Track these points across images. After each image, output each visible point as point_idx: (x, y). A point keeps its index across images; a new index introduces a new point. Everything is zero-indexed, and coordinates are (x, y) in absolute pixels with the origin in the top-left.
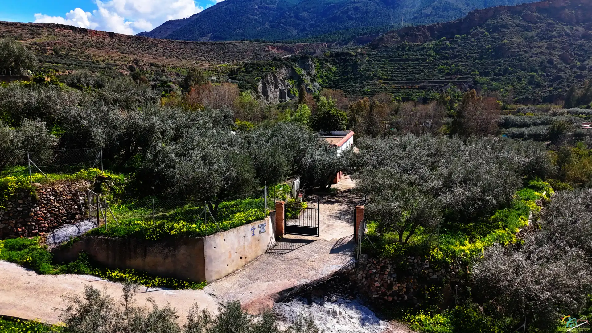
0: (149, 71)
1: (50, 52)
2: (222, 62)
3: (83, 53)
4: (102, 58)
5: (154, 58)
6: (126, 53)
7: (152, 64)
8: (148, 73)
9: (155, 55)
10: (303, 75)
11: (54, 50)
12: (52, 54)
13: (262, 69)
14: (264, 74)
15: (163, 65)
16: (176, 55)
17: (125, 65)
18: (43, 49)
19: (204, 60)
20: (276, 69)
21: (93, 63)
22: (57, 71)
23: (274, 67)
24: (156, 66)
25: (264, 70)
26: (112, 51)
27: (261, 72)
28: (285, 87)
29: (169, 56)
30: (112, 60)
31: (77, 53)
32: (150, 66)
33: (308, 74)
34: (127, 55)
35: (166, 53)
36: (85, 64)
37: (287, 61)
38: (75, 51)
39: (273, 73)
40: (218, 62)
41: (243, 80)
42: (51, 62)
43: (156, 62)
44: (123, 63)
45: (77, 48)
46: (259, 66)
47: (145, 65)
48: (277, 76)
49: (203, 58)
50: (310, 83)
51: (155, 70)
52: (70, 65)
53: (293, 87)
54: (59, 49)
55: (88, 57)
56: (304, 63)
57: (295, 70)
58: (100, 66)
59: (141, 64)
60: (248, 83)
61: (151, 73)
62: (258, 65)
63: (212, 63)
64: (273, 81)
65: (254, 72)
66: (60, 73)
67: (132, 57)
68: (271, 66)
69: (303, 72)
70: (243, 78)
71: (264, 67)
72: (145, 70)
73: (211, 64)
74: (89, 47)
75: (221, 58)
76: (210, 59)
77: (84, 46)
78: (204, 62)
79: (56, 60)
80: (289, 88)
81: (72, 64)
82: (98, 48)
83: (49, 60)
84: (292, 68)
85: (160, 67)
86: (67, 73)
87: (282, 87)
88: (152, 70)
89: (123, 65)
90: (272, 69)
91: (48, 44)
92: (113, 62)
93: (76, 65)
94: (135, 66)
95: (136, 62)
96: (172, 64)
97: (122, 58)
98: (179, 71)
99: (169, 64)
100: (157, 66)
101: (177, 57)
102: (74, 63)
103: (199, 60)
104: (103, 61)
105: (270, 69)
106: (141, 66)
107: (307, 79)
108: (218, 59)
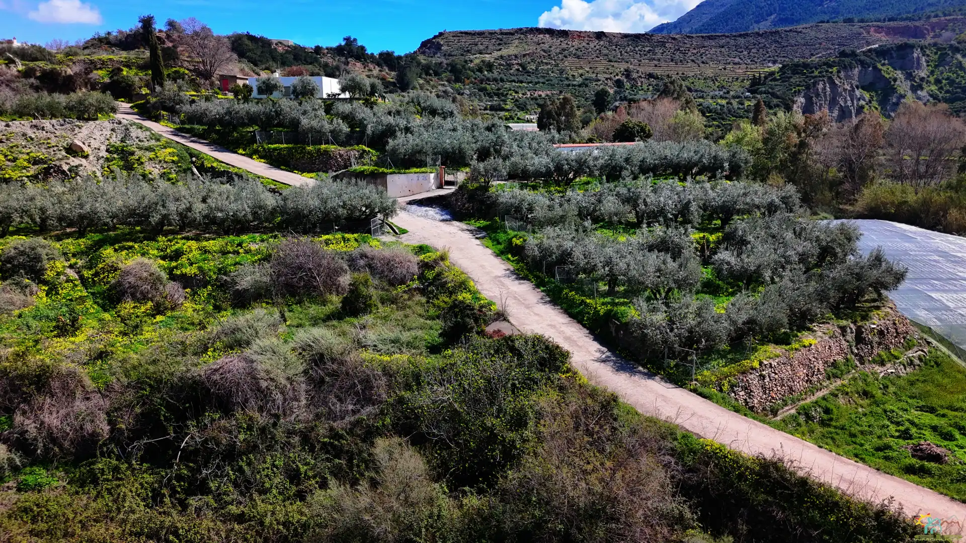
0: (645, 87)
1: (516, 67)
2: (770, 64)
3: (557, 65)
4: (580, 71)
5: (656, 66)
6: (616, 62)
7: (651, 76)
8: (642, 89)
9: (659, 60)
10: (895, 80)
11: (520, 65)
12: (518, 70)
13: (813, 72)
14: (812, 81)
15: (668, 76)
16: (693, 58)
17: (610, 79)
18: (508, 65)
19: (739, 64)
20: (839, 72)
21: (567, 79)
22: (516, 92)
23: (835, 69)
24: (656, 78)
25: (816, 73)
26: (597, 59)
27: (807, 77)
28: (852, 101)
29: (681, 61)
30: (593, 72)
31: (549, 66)
32: (648, 79)
33: (909, 76)
34: (616, 64)
35: (678, 56)
36: (555, 81)
37: (866, 56)
38: (547, 64)
39: (830, 78)
40: (763, 64)
41: (769, 93)
42: (514, 81)
43: (658, 72)
44: (608, 76)
45: (551, 59)
46: (806, 69)
47: (640, 77)
48: (837, 82)
49: (737, 60)
50: (909, 94)
51: (654, 83)
52: (536, 83)
53: (870, 102)
54: (529, 63)
55: (562, 72)
56: (903, 57)
57: (880, 70)
58: (575, 83)
59: (635, 75)
60: (778, 97)
61: (648, 89)
62: (806, 66)
63: (753, 66)
64: (827, 93)
65: (795, 79)
66: (520, 95)
67: (623, 66)
68: (831, 66)
69: (899, 74)
70: (770, 90)
71: (817, 69)
72: (640, 84)
73: (751, 69)
74: (566, 57)
75: (769, 57)
76: (749, 61)
77: (560, 56)
78: (737, 66)
79: (521, 78)
80: (862, 102)
81: (539, 82)
82: (578, 57)
83: (513, 78)
84: (875, 68)
85: (662, 79)
86: (529, 96)
87: (846, 102)
88: (650, 85)
89: (607, 79)
90: (831, 73)
91: (516, 56)
92: (594, 76)
93: (543, 83)
94: (625, 80)
95: (628, 74)
96: (683, 74)
97: (608, 69)
98: (693, 83)
99: (677, 74)
100: (658, 78)
101: (693, 61)
102: (541, 80)
103: (729, 63)
104: (581, 75)
105: (827, 71)
106: (633, 79)
107: (903, 86)
108: (764, 60)
